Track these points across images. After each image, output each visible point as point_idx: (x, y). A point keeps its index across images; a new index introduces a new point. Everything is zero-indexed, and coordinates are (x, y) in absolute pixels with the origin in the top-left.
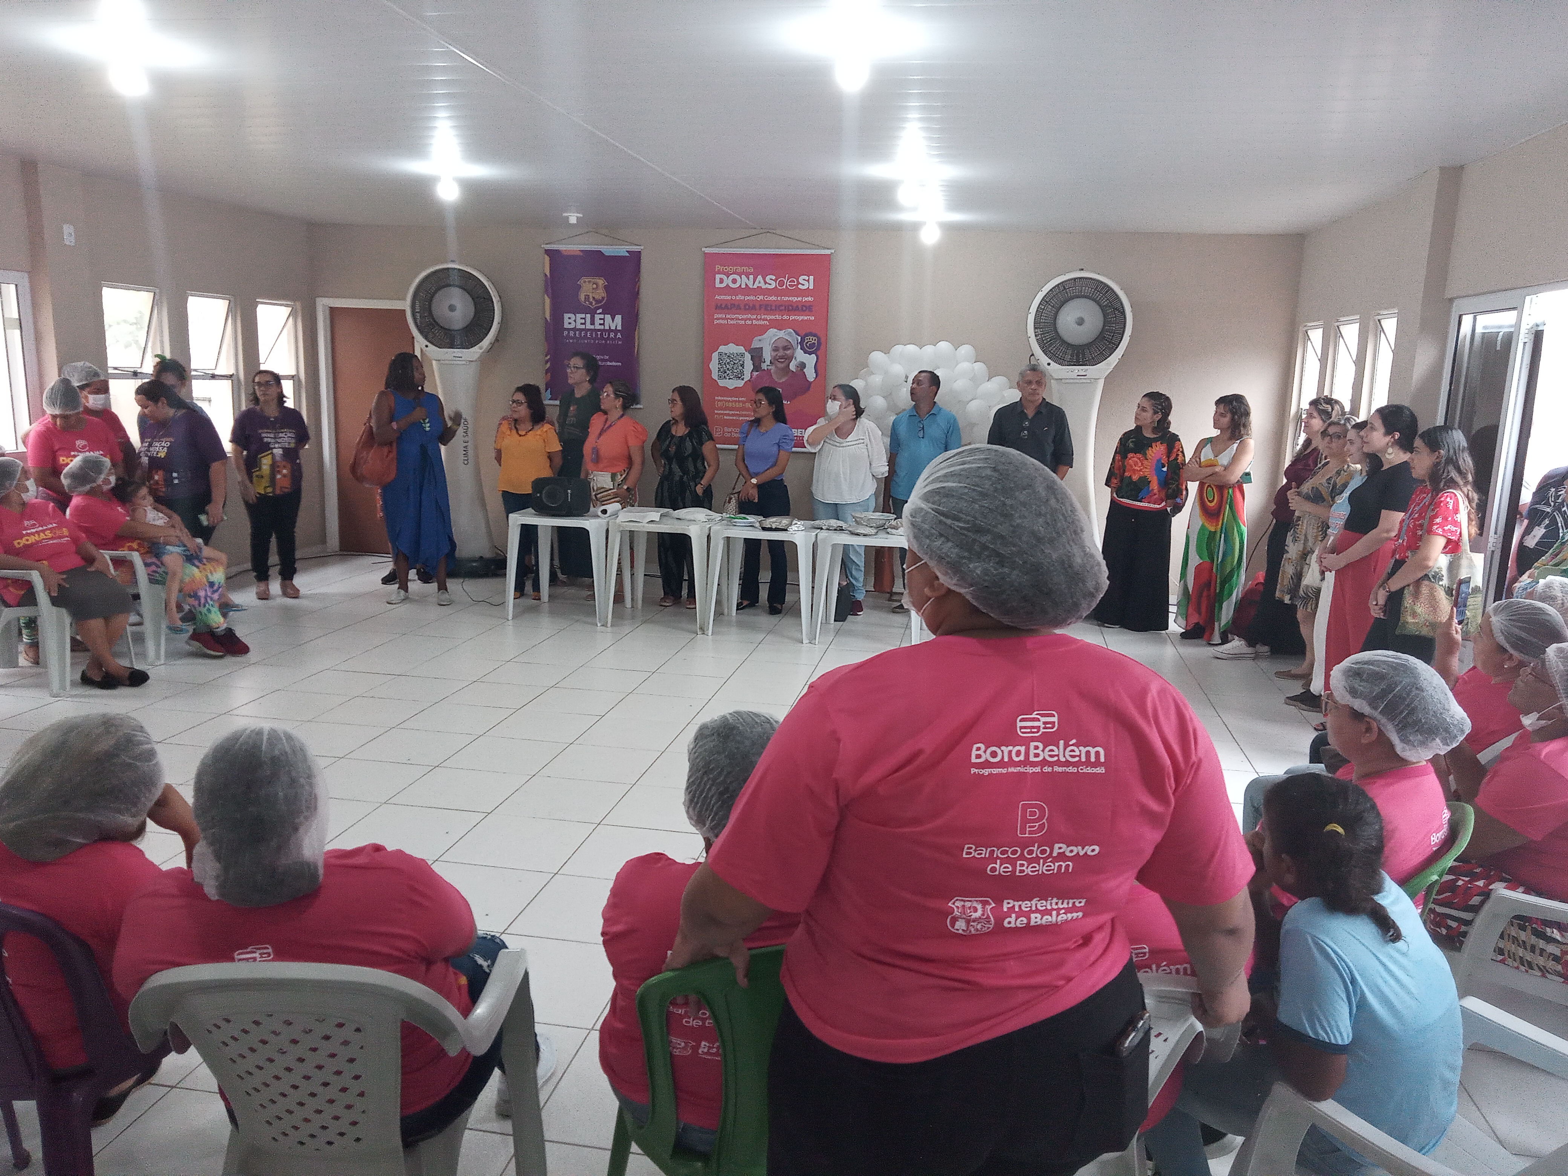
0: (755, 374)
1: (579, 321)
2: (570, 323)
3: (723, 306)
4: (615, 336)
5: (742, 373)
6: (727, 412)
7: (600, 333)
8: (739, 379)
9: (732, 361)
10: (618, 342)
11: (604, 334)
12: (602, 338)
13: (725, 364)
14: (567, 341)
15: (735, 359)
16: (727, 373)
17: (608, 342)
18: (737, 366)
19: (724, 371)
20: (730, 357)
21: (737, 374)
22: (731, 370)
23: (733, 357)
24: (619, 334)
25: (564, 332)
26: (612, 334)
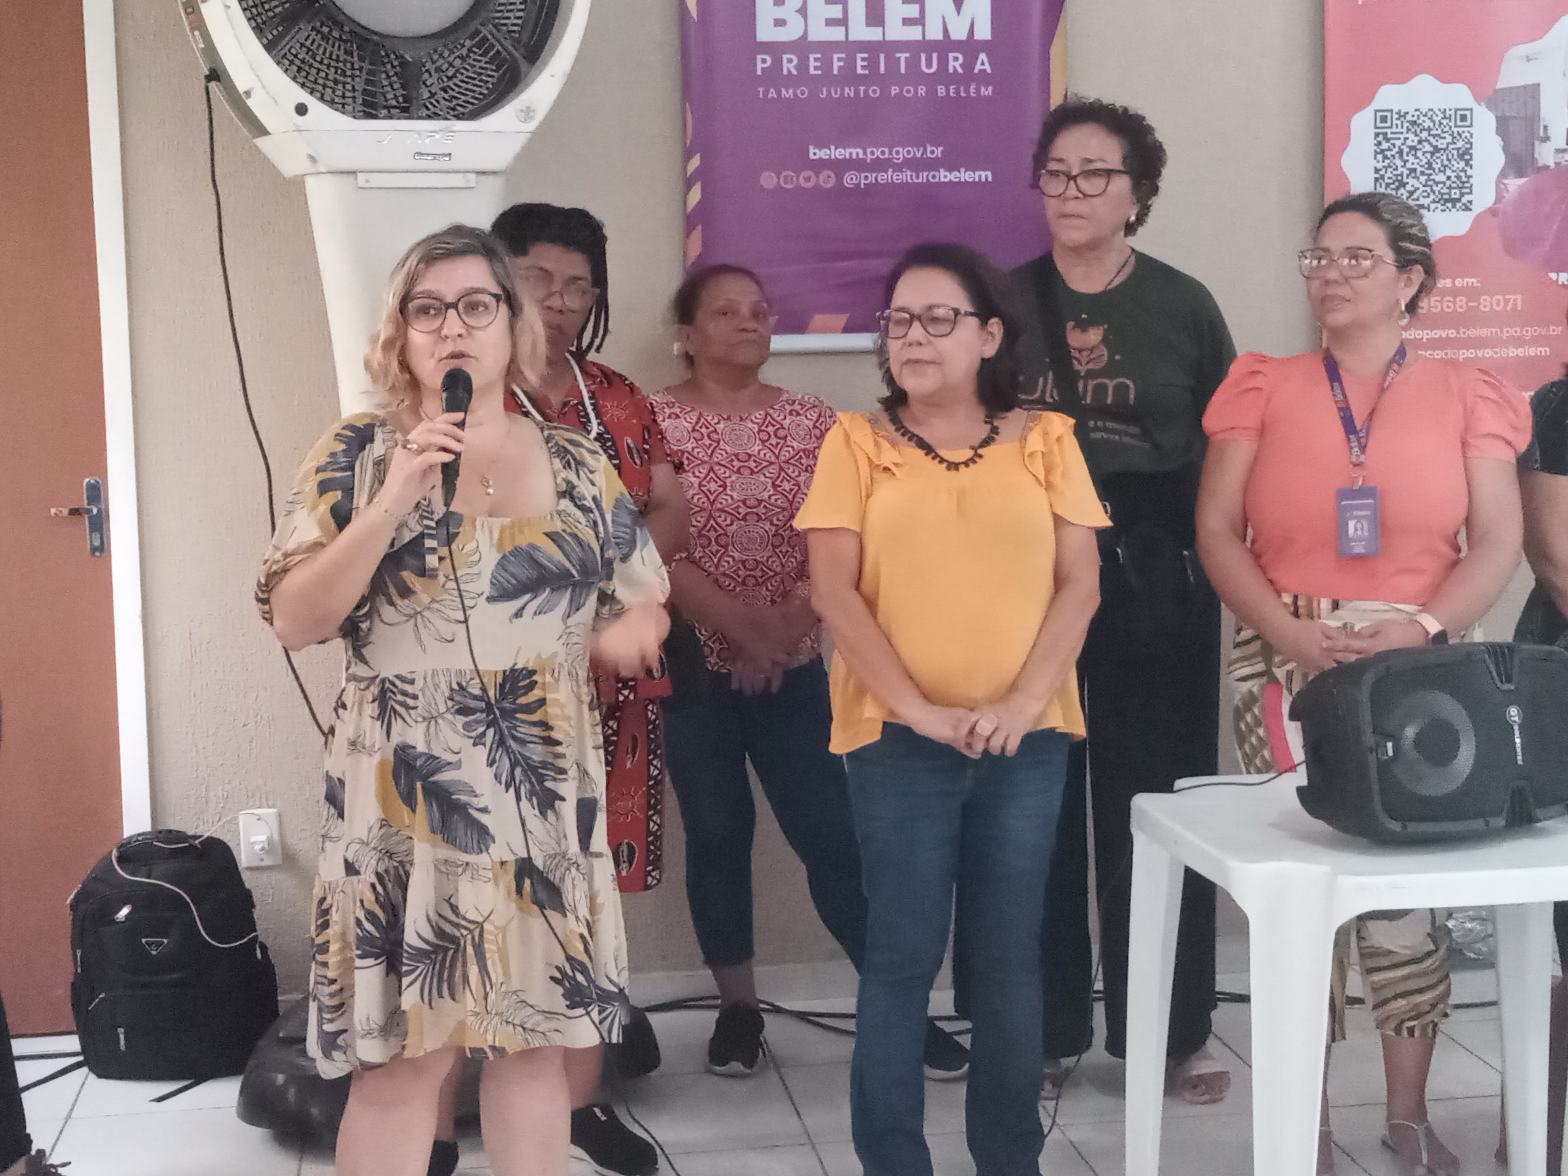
0: (1514, 184)
4: (969, 64)
5: (1464, 185)
7: (908, 55)
8: (1454, 206)
9: (1427, 140)
10: (978, 91)
11: (923, 57)
12: (914, 75)
13: (1401, 152)
14: (772, 93)
15: (1439, 132)
16: (1409, 188)
17: (939, 91)
18: (1444, 157)
19: (1399, 178)
20: (1419, 125)
21: (1447, 191)
22: (1422, 173)
23: (1431, 125)
24: (983, 56)
25: (759, 57)
26: (956, 59)
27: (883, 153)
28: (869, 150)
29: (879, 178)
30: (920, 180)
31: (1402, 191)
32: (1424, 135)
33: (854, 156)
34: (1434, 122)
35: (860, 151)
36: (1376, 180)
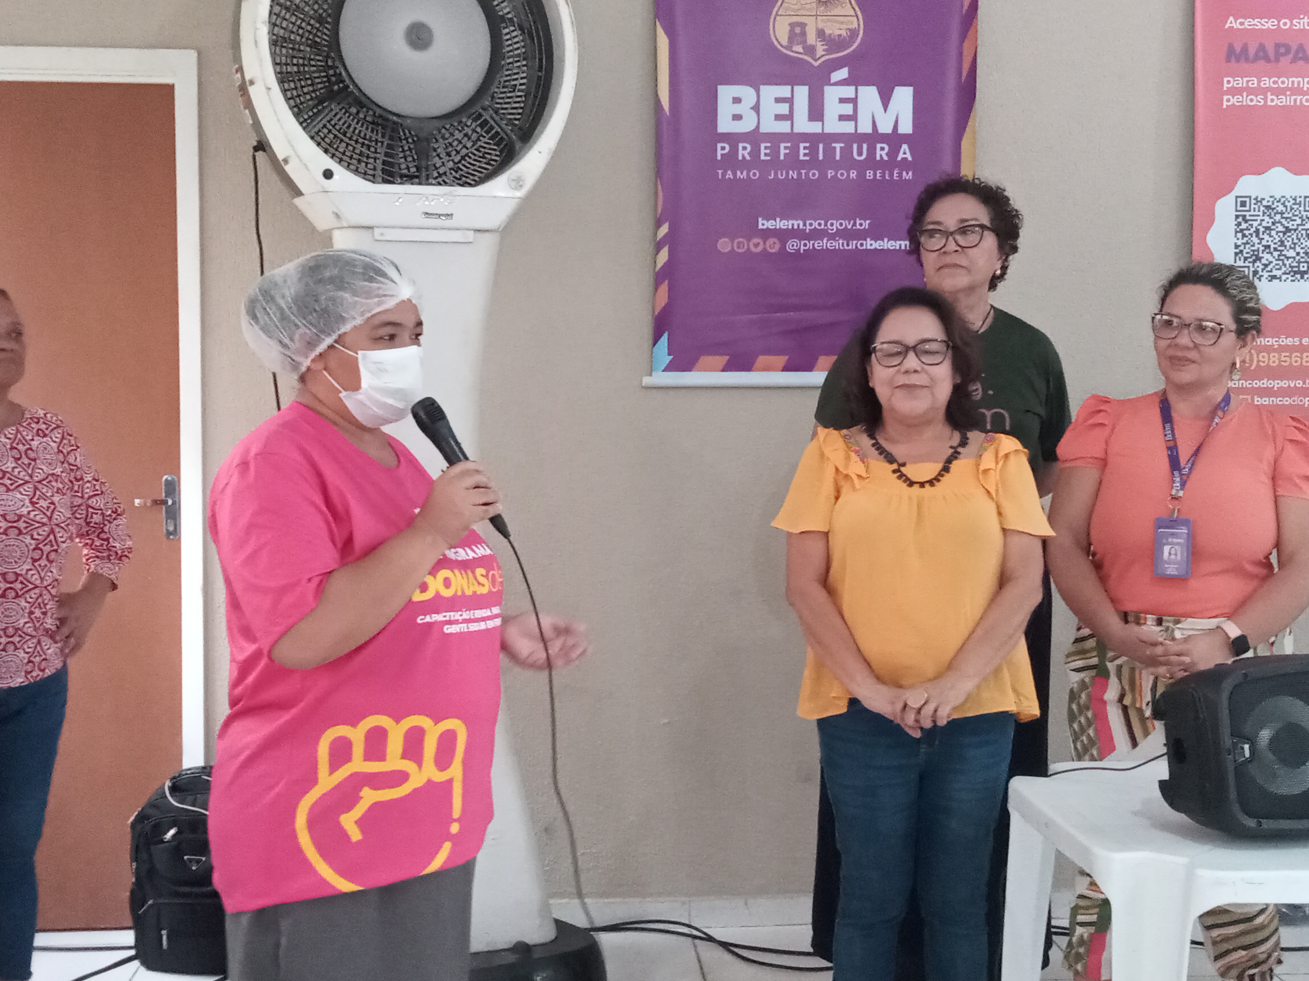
1: (770, 108)
2: (737, 117)
3: (1252, 51)
4: (893, 153)
6: (1265, 383)
7: (842, 145)
8: (1302, 277)
9: (1280, 222)
10: (900, 175)
11: (855, 146)
12: (848, 162)
13: (1257, 231)
14: (729, 175)
15: (1290, 215)
16: (1264, 261)
17: (868, 174)
18: (1294, 237)
19: (1256, 253)
20: (1273, 209)
21: (1296, 265)
22: (1275, 249)
23: (1284, 209)
24: (905, 147)
25: (719, 145)
26: (882, 149)
27: (820, 224)
28: (808, 222)
29: (816, 245)
30: (850, 247)
31: (1258, 264)
32: (1278, 217)
33: (796, 227)
34: (1286, 207)
35: (801, 223)
36: (1236, 254)
